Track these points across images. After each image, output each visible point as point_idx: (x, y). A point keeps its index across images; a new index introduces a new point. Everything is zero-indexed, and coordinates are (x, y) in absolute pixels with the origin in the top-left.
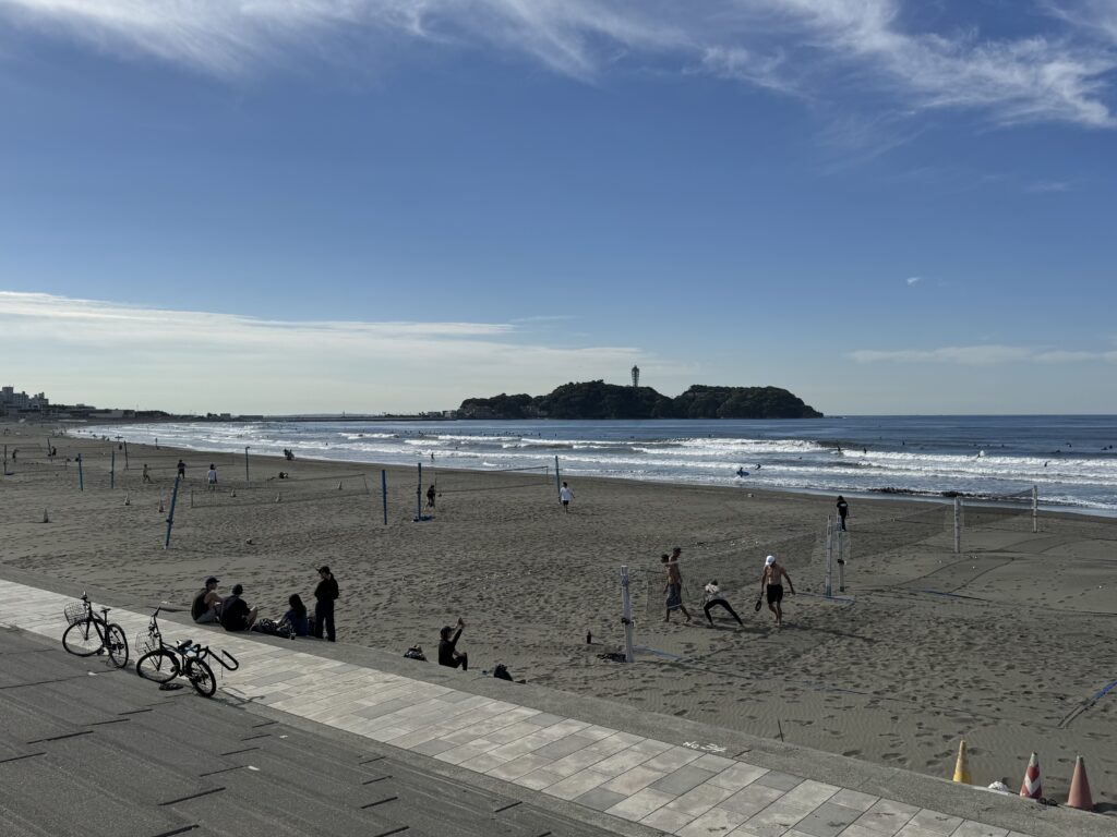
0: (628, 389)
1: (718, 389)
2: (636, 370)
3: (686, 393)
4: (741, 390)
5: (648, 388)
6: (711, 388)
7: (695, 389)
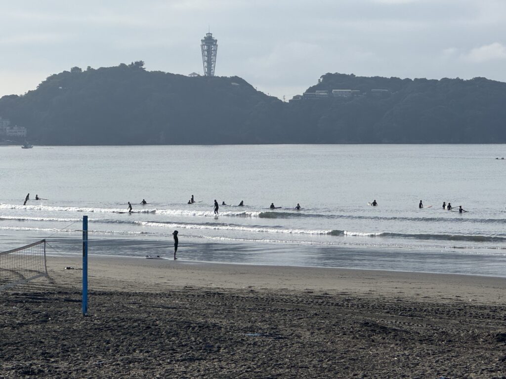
0: (195, 80)
1: (378, 81)
2: (209, 43)
3: (311, 90)
4: (422, 83)
5: (236, 79)
6: (363, 79)
7: (331, 80)
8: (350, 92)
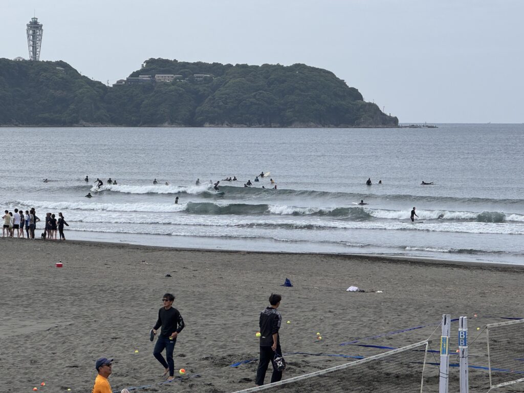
1: (200, 67)
2: (35, 27)
3: (135, 74)
4: (244, 69)
5: (61, 64)
6: (185, 65)
7: (155, 66)
8: (172, 77)
